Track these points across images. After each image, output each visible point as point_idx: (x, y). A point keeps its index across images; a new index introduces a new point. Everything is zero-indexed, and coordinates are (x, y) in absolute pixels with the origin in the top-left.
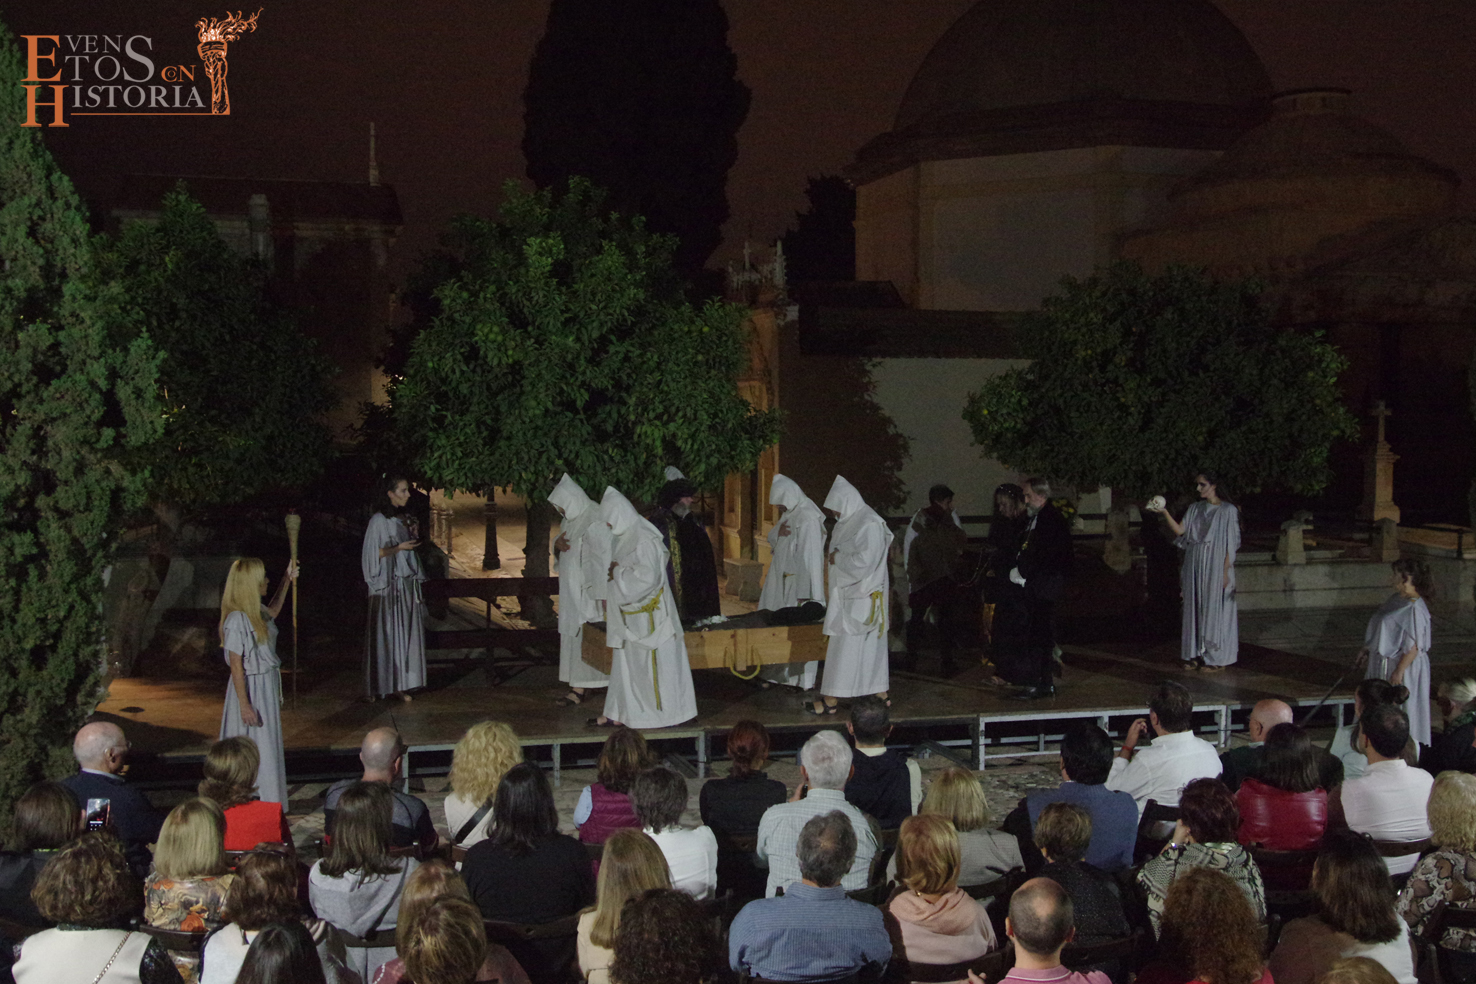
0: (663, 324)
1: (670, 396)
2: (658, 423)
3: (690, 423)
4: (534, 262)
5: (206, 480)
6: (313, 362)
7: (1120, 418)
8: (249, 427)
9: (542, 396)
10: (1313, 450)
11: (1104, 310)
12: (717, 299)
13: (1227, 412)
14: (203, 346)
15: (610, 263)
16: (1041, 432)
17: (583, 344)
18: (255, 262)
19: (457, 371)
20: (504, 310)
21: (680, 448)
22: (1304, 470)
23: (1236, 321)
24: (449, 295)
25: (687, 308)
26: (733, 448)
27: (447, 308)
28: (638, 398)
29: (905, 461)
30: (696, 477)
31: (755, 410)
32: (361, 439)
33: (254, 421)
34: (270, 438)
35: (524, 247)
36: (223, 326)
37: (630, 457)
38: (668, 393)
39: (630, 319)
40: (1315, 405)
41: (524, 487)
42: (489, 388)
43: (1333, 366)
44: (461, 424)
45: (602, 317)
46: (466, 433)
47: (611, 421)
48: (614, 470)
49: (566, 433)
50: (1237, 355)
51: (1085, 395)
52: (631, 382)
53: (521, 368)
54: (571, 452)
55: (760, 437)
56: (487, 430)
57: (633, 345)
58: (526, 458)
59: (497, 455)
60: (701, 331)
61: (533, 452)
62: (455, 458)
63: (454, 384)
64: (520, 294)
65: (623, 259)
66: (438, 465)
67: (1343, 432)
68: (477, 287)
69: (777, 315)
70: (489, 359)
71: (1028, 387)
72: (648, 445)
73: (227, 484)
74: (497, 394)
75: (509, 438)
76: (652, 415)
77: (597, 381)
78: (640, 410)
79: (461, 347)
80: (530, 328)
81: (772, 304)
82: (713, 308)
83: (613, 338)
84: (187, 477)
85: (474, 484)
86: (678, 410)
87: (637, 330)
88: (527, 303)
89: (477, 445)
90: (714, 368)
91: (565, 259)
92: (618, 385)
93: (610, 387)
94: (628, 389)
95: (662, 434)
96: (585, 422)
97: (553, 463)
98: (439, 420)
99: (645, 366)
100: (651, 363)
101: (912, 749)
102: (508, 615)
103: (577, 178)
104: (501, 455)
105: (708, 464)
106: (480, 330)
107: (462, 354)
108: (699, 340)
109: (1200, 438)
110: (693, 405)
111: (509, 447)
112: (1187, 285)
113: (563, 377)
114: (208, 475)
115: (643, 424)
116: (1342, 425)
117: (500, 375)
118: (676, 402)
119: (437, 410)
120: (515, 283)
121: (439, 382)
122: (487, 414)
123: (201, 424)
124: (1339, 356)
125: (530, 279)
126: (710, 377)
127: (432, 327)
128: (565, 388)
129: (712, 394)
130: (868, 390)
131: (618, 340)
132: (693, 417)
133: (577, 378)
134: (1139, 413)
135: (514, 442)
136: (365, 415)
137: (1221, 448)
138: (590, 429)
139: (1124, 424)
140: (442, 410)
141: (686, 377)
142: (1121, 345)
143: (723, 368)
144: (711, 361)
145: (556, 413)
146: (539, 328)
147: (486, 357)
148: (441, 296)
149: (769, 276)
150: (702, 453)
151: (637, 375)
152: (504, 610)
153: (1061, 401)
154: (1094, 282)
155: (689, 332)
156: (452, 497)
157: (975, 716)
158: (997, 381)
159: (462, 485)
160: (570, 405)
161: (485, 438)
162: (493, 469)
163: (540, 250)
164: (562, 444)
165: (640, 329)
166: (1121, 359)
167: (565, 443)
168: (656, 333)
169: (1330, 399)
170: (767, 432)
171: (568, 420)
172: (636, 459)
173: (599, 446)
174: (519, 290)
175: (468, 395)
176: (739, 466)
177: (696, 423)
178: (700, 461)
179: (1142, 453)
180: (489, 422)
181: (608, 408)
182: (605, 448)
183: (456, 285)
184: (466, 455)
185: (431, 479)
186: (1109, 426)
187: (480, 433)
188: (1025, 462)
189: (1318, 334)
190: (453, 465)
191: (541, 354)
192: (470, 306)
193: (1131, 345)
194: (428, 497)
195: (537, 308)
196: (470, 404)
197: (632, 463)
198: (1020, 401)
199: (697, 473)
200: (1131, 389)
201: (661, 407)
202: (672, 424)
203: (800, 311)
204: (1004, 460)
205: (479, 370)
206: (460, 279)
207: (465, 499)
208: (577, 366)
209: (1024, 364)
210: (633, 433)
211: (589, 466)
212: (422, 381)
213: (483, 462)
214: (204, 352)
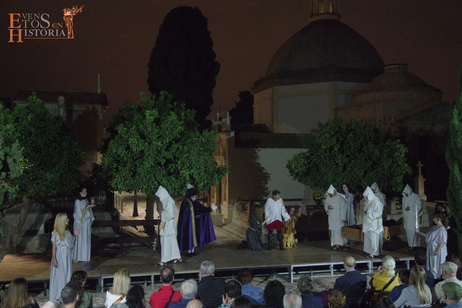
0: (190, 138)
1: (191, 161)
2: (187, 169)
3: (198, 170)
4: (148, 118)
5: (40, 188)
6: (76, 150)
7: (336, 168)
8: (54, 171)
9: (150, 161)
10: (398, 178)
11: (331, 133)
12: (207, 130)
13: (370, 166)
14: (40, 145)
15: (172, 118)
16: (311, 172)
17: (164, 144)
18: (58, 118)
19: (123, 153)
20: (138, 133)
21: (194, 178)
22: (395, 184)
23: (372, 137)
24: (120, 128)
25: (197, 133)
26: (212, 178)
27: (120, 133)
28: (181, 162)
29: (269, 181)
30: (200, 187)
31: (220, 166)
32: (92, 175)
33: (56, 169)
34: (62, 175)
35: (145, 113)
36: (47, 138)
37: (179, 181)
38: (191, 160)
39: (179, 136)
40: (398, 163)
41: (144, 190)
42: (133, 158)
43: (403, 151)
44: (124, 170)
45: (170, 136)
46: (126, 173)
47: (172, 169)
48: (173, 185)
49: (158, 173)
50: (373, 147)
51: (325, 160)
52: (179, 157)
53: (144, 152)
54: (159, 179)
55: (221, 174)
56: (132, 172)
57: (180, 145)
58: (145, 181)
59: (135, 180)
60: (202, 140)
61: (147, 179)
62: (122, 181)
63: (122, 157)
64: (143, 128)
65: (177, 117)
66: (116, 183)
67: (407, 172)
68: (130, 126)
69: (227, 135)
70: (133, 149)
71: (307, 158)
72: (184, 176)
73: (46, 190)
74: (135, 161)
75: (139, 175)
76: (186, 167)
77: (168, 156)
78: (182, 166)
79: (124, 145)
80: (147, 139)
81: (226, 131)
82: (206, 133)
83: (174, 142)
84: (33, 187)
85: (128, 190)
86: (194, 165)
87: (181, 140)
88: (146, 131)
89: (129, 177)
90: (206, 152)
91: (158, 117)
92: (175, 157)
93: (172, 158)
94: (178, 159)
95: (189, 173)
96: (164, 169)
97: (153, 183)
98: (117, 169)
99: (184, 152)
100: (185, 150)
101: (270, 276)
102: (140, 231)
103: (163, 92)
104: (137, 180)
105: (204, 183)
106: (131, 140)
107: (125, 148)
108: (201, 143)
109: (362, 174)
110: (199, 164)
111: (139, 177)
112: (357, 125)
113: (157, 155)
114: (41, 187)
115: (183, 170)
116: (407, 170)
117: (137, 154)
118: (193, 163)
119: (116, 165)
120: (142, 125)
121: (117, 157)
122: (132, 167)
123: (38, 170)
124: (405, 148)
125: (147, 123)
126: (205, 155)
127: (115, 139)
128: (157, 158)
129: (205, 160)
130: (256, 158)
131: (175, 143)
132: (199, 168)
133: (162, 156)
134: (342, 166)
135: (141, 176)
136: (93, 167)
137: (368, 177)
138: (165, 171)
139: (337, 169)
140: (118, 166)
141: (197, 155)
142: (336, 144)
143: (209, 152)
144: (205, 150)
145: (155, 167)
146: (150, 139)
147: (132, 148)
148: (118, 129)
149: (225, 122)
150: (202, 179)
151: (181, 154)
152: (139, 230)
153: (317, 163)
154: (327, 124)
155: (198, 141)
156: (121, 194)
157: (290, 265)
158: (297, 156)
159: (124, 190)
160: (160, 164)
161: (132, 174)
162: (134, 185)
163: (150, 114)
164: (156, 176)
165: (182, 139)
166: (336, 149)
167: (157, 176)
168: (187, 141)
169: (402, 161)
170: (223, 172)
171: (158, 169)
172: (181, 181)
173: (169, 177)
174: (143, 127)
175: (126, 161)
176: (214, 183)
177: (200, 170)
178: (201, 182)
179: (343, 179)
180: (133, 169)
181: (171, 165)
182: (171, 178)
183: (123, 125)
184: (125, 180)
185: (114, 188)
186: (333, 170)
187: (130, 173)
188: (306, 182)
189: (398, 141)
190: (121, 183)
191: (150, 148)
192: (127, 132)
193: (339, 145)
194: (114, 193)
195: (149, 133)
196: (127, 163)
197: (180, 183)
198: (304, 162)
199: (200, 186)
200: (339, 158)
201: (189, 164)
202: (192, 170)
203: (235, 133)
204: (299, 181)
205: (130, 152)
206: (125, 123)
207: (124, 194)
208: (162, 151)
209: (305, 150)
210: (180, 173)
211: (165, 184)
212: (112, 156)
213: (131, 182)
214: (40, 147)
